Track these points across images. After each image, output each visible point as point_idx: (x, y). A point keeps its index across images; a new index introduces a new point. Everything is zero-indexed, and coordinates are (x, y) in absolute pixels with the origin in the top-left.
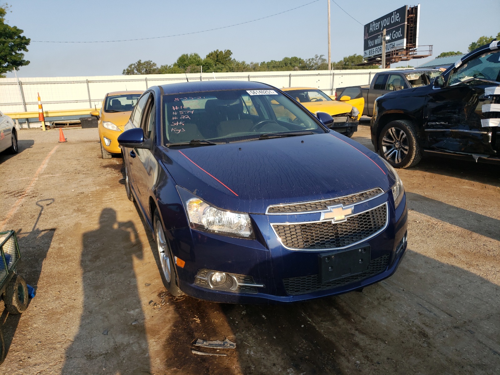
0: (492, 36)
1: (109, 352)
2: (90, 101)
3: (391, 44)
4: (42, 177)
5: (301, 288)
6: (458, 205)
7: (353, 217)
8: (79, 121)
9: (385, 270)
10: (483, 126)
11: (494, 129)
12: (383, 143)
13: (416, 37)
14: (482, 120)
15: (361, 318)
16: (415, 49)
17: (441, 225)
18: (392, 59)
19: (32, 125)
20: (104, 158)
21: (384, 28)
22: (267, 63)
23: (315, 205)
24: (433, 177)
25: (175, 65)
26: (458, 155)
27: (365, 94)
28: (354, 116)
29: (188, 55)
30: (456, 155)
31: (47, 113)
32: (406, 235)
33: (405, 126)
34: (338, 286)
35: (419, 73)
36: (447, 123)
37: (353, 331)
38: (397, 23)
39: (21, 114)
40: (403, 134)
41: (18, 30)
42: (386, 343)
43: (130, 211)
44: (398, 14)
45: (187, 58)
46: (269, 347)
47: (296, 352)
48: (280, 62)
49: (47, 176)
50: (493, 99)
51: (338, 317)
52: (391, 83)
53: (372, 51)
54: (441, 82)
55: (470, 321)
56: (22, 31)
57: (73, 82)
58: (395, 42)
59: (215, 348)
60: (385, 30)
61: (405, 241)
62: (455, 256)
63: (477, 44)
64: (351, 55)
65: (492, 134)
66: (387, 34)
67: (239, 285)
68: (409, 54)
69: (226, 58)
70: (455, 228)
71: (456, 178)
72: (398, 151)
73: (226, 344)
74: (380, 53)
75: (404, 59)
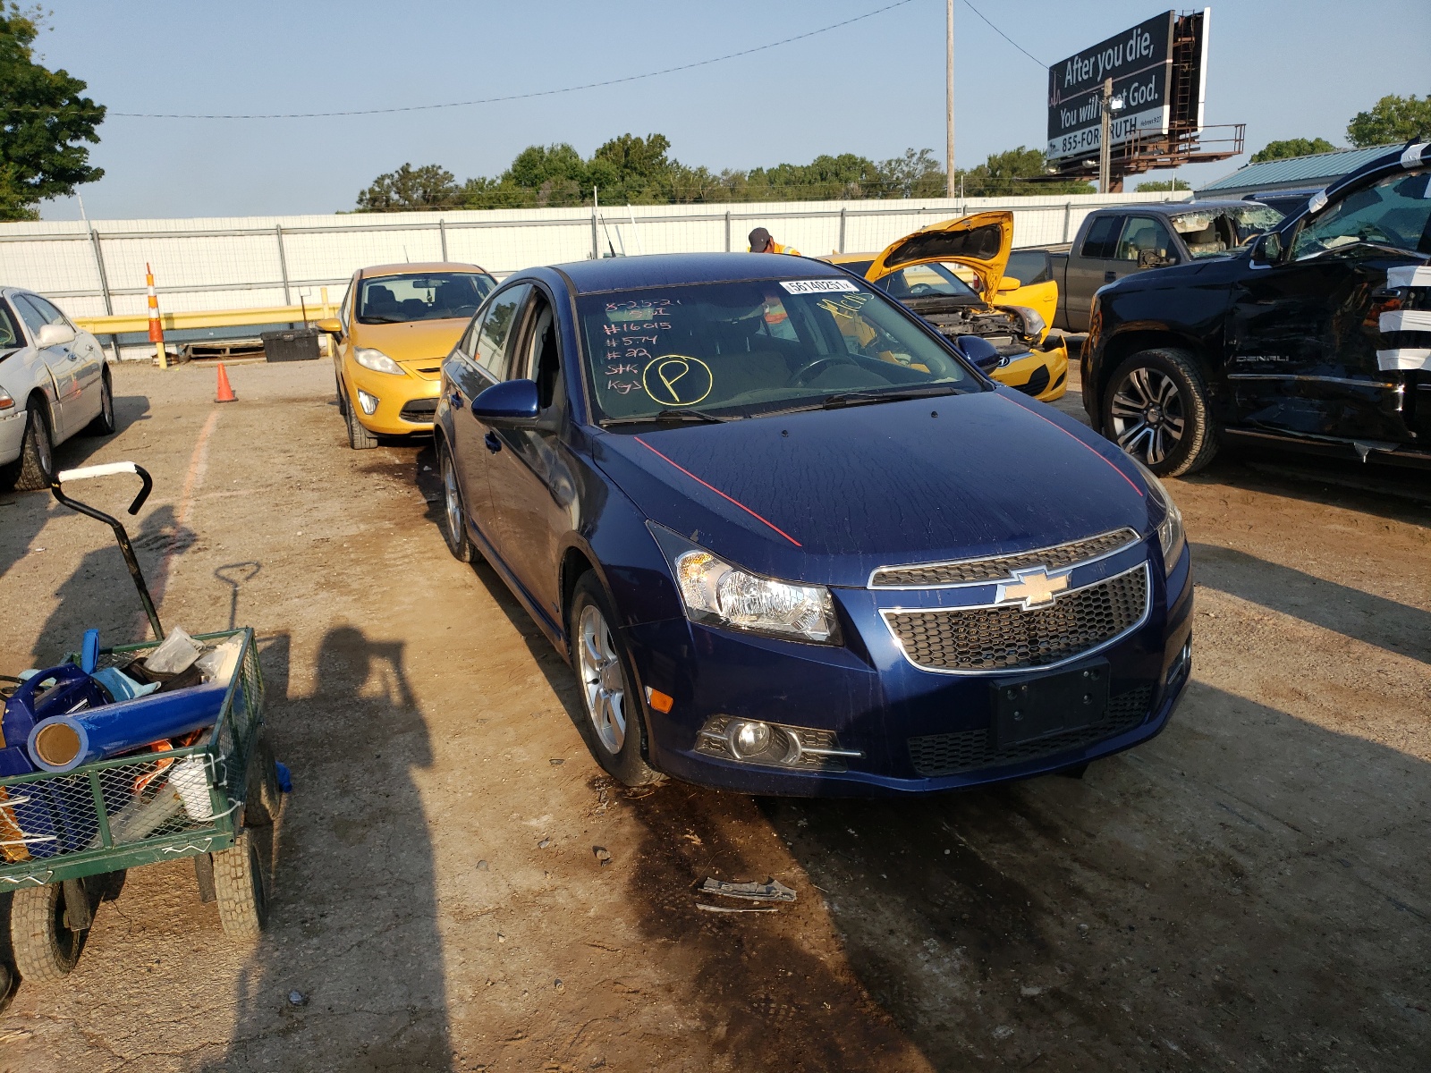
0: (1414, 96)
1: (503, 906)
2: (286, 285)
3: (1126, 122)
4: (205, 497)
5: (949, 760)
6: (1316, 572)
7: (1069, 596)
8: (260, 341)
9: (1142, 722)
10: (1381, 369)
11: (1411, 377)
12: (1115, 410)
13: (1197, 102)
14: (1379, 353)
15: (1083, 836)
16: (1193, 134)
17: (1271, 622)
18: (1129, 164)
19: (126, 354)
20: (356, 446)
21: (1106, 74)
22: (769, 171)
23: (981, 568)
24: (1250, 500)
25: (506, 177)
26: (1316, 443)
27: (1058, 271)
28: (1030, 335)
29: (545, 149)
30: (1309, 442)
31: (169, 318)
32: (1188, 642)
33: (1176, 366)
34: (1032, 756)
35: (1209, 212)
36: (1287, 357)
37: (1068, 863)
38: (1142, 61)
39: (98, 322)
40: (1169, 386)
41: (72, 81)
42: (1146, 888)
43: (467, 587)
44: (1147, 35)
45: (542, 158)
46: (873, 897)
47: (938, 906)
48: (805, 169)
49: (218, 495)
50: (1408, 298)
51: (1030, 834)
52: (1131, 239)
53: (1072, 140)
54: (1272, 248)
55: (1342, 841)
56: (81, 85)
57: (239, 233)
58: (1137, 115)
59: (748, 898)
60: (1109, 82)
61: (1186, 657)
62: (1306, 698)
63: (1374, 119)
64: (1009, 150)
65: (1404, 389)
66: (1114, 94)
67: (804, 753)
68: (1176, 150)
69: (651, 157)
70: (1308, 630)
71: (1309, 504)
72: (1156, 430)
73: (774, 891)
74: (1093, 146)
75: (1164, 164)
